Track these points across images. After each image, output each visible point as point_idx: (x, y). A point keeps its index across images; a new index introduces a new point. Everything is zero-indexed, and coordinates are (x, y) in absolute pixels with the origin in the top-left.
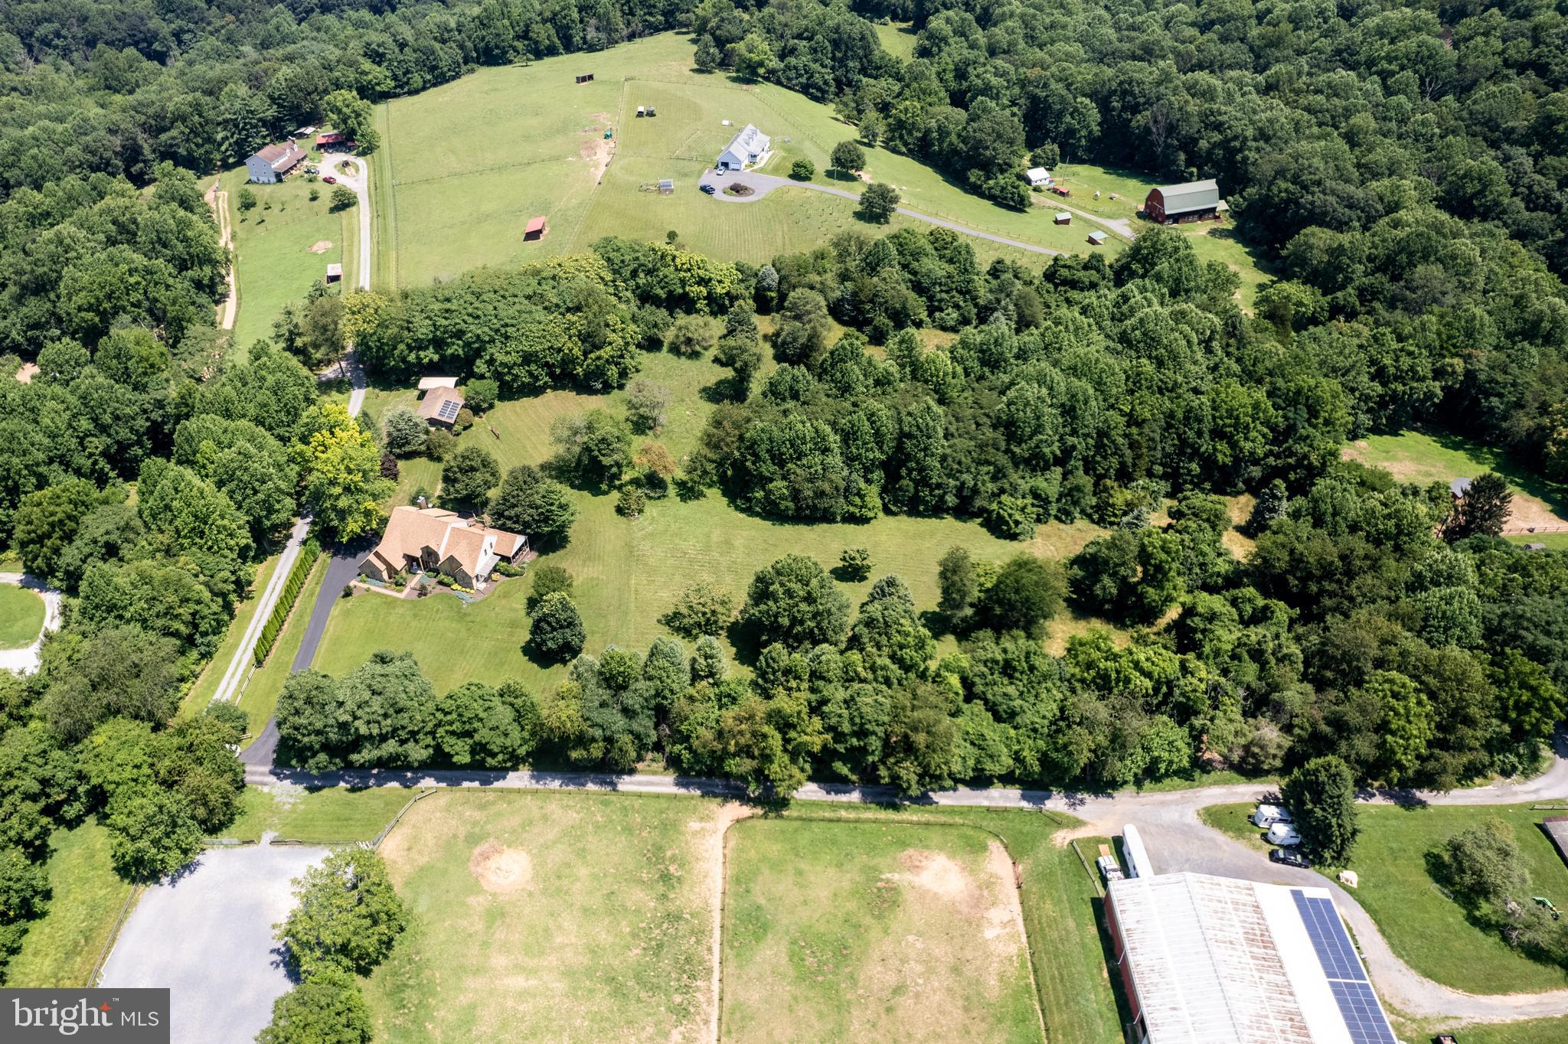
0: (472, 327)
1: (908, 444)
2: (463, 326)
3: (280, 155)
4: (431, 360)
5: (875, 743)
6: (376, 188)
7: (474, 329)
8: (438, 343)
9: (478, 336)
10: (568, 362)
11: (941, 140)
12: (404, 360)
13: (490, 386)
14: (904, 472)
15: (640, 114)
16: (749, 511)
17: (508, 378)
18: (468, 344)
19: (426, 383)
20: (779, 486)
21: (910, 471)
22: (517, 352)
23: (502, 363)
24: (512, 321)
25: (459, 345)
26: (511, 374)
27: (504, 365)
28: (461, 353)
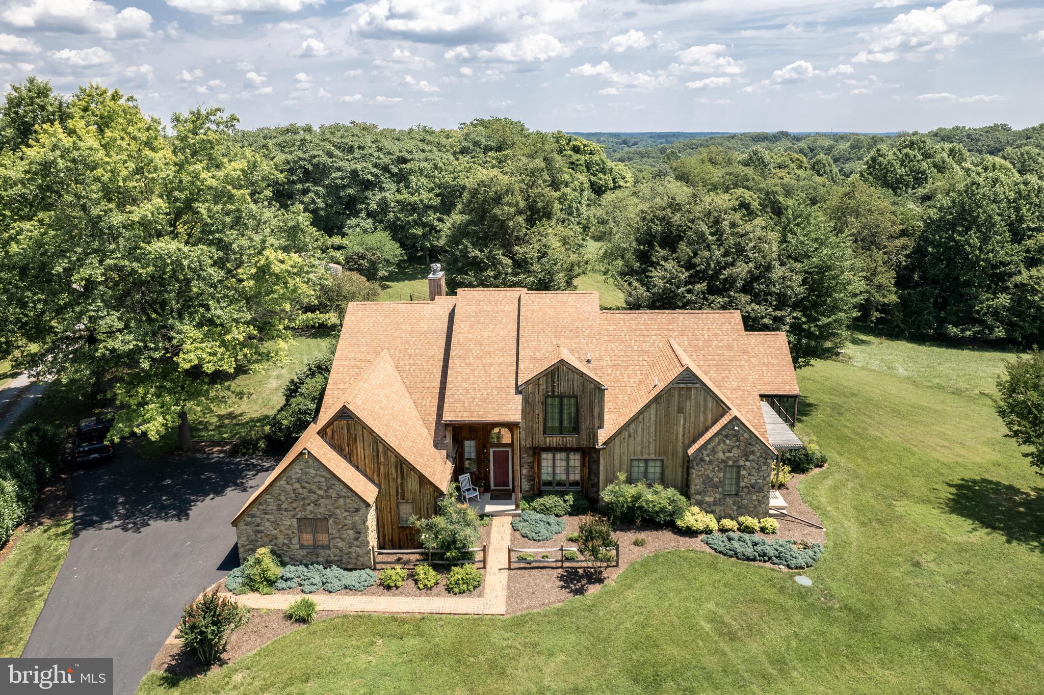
2: (325, 159)
9: (355, 173)
17: (419, 231)
18: (334, 190)
22: (431, 190)
23: (405, 206)
24: (409, 157)
25: (317, 194)
26: (424, 225)
27: (414, 208)
28: (321, 205)
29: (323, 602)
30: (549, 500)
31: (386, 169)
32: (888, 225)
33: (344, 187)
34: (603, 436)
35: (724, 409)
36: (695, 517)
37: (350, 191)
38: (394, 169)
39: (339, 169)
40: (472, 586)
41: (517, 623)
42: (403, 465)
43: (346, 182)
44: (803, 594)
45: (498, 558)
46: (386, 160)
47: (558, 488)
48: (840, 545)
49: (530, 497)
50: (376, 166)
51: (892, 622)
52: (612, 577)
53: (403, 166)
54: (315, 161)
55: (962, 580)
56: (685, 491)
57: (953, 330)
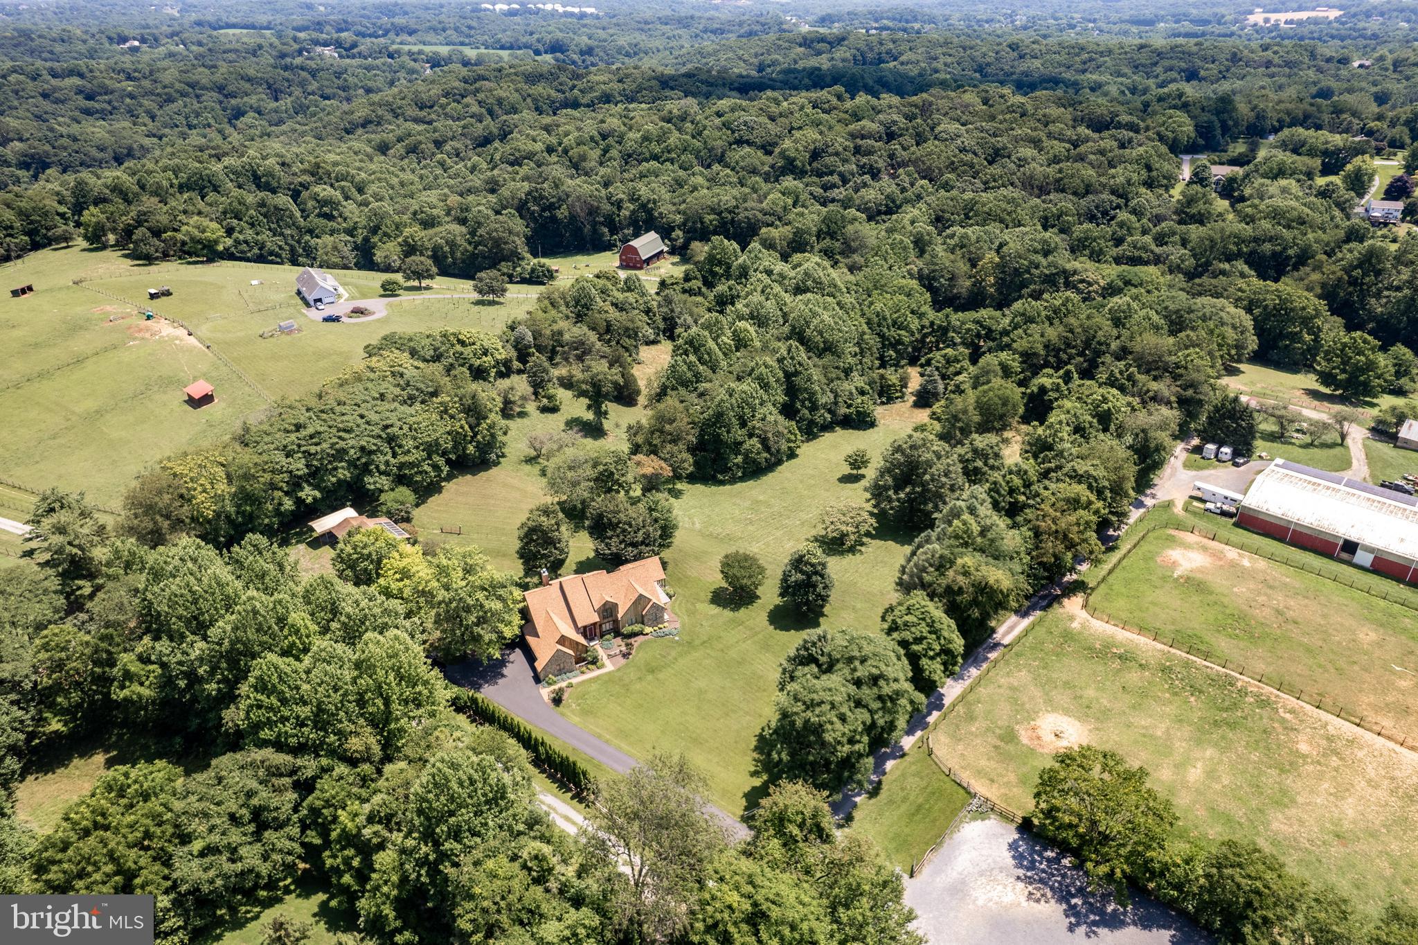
0: (351, 442)
2: (342, 444)
4: (315, 499)
7: (352, 443)
8: (314, 475)
9: (362, 449)
10: (462, 441)
12: (278, 512)
13: (405, 493)
14: (798, 405)
16: (733, 481)
17: (418, 478)
18: (352, 464)
19: (322, 525)
21: (803, 402)
22: (417, 448)
24: (389, 422)
25: (343, 468)
26: (421, 473)
27: (411, 465)
28: (349, 475)
29: (574, 681)
30: (608, 637)
31: (380, 437)
32: (682, 422)
33: (358, 459)
34: (619, 616)
35: (650, 600)
36: (648, 630)
37: (364, 460)
38: (384, 436)
39: (352, 447)
40: (603, 666)
41: (619, 670)
42: (577, 643)
43: (358, 454)
44: (677, 642)
45: (605, 657)
46: (377, 431)
47: (608, 632)
48: (683, 625)
49: (602, 636)
50: (373, 437)
51: (697, 642)
52: (633, 652)
53: (389, 431)
54: (337, 446)
55: (711, 626)
56: (643, 623)
57: (720, 477)
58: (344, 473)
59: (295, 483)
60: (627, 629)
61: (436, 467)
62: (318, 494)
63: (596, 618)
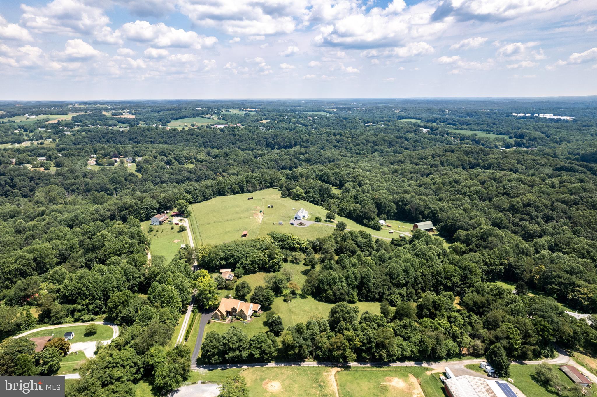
1: (364, 280)
2: (234, 254)
3: (162, 217)
5: (374, 345)
6: (192, 226)
7: (237, 254)
8: (226, 259)
9: (238, 257)
10: (265, 263)
11: (354, 213)
12: (215, 264)
13: (241, 270)
14: (363, 288)
15: (269, 207)
16: (321, 301)
17: (247, 268)
18: (235, 259)
19: (221, 271)
20: (330, 292)
21: (365, 288)
23: (245, 264)
29: (216, 321)
31: (244, 255)
34: (236, 312)
35: (245, 312)
36: (241, 319)
37: (238, 259)
40: (225, 321)
42: (222, 313)
45: (228, 320)
46: (244, 253)
47: (233, 315)
52: (234, 322)
53: (247, 254)
58: (232, 260)
59: (221, 259)
60: (237, 317)
61: (253, 267)
62: (225, 263)
63: (231, 310)
